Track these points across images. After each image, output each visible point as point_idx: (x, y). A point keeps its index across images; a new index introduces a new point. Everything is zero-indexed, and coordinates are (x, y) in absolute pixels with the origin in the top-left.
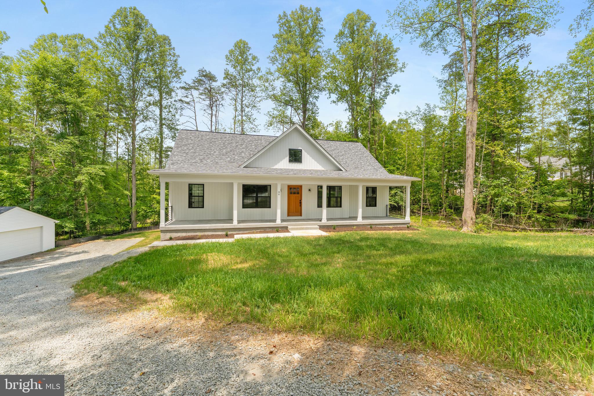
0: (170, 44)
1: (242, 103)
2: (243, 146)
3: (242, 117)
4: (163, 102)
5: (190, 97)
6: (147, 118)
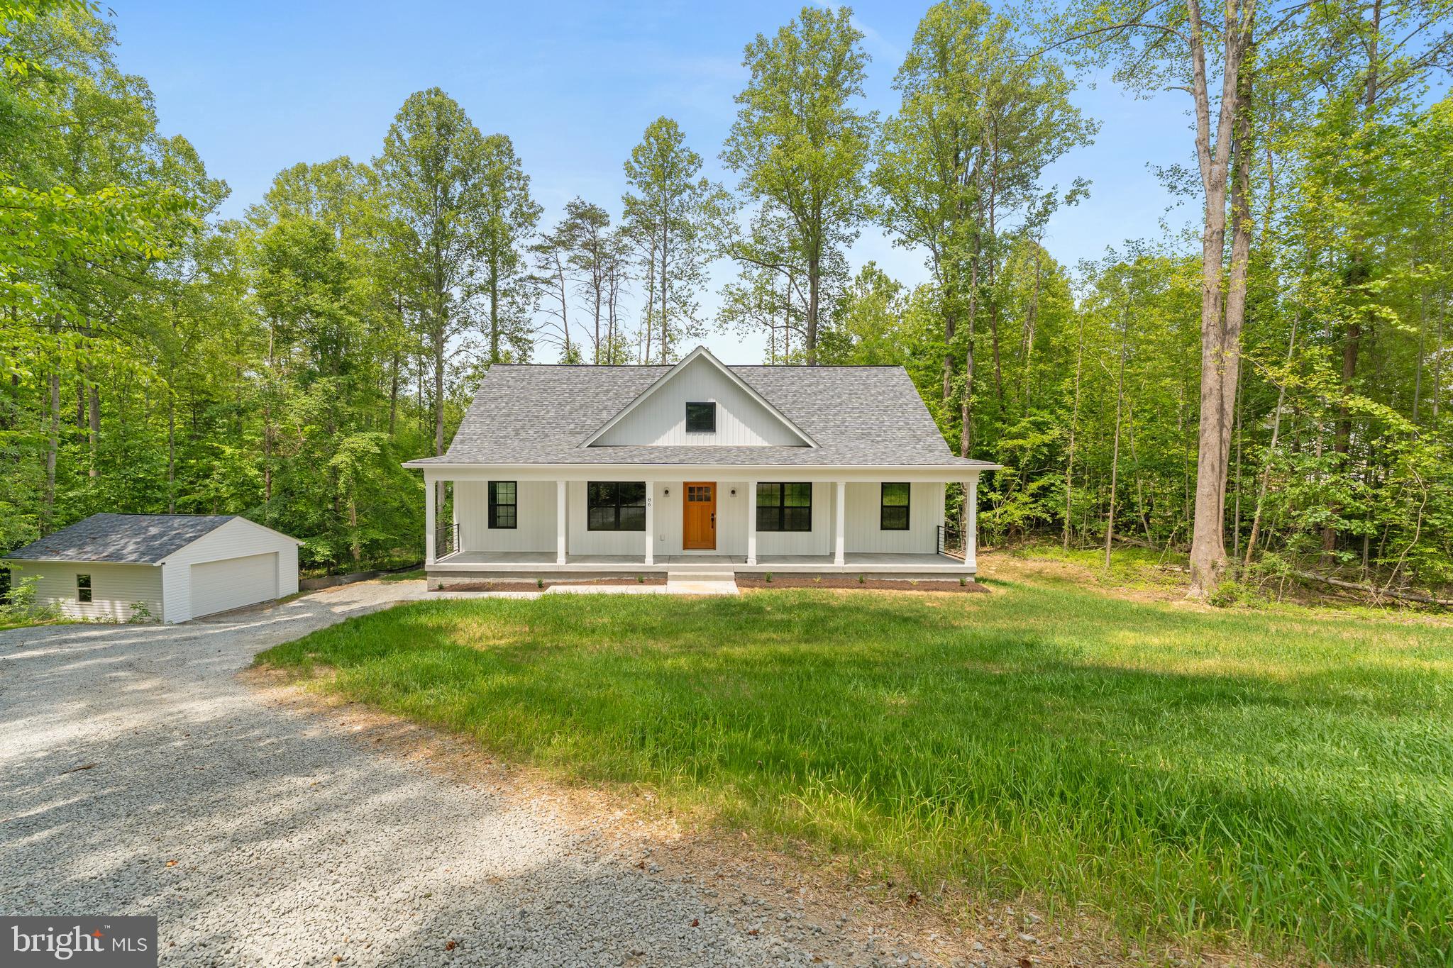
0: (510, 153)
1: (664, 270)
2: (611, 394)
3: (664, 303)
4: (499, 283)
5: (554, 266)
6: (466, 323)
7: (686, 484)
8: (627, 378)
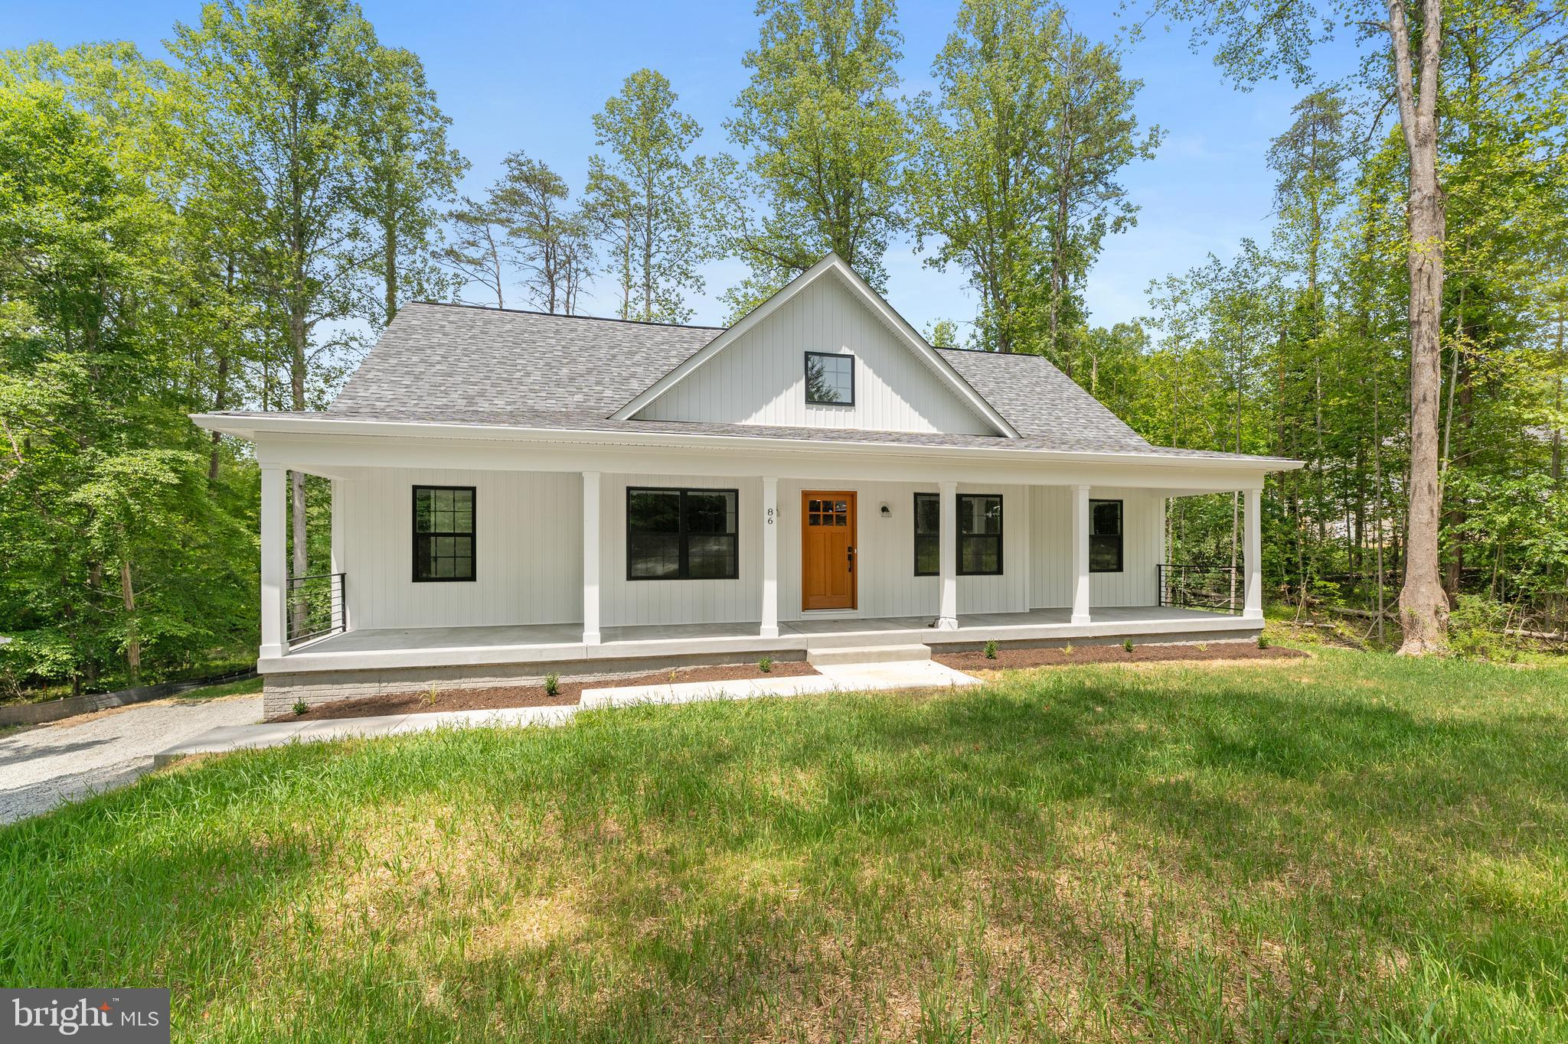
0: (419, 79)
1: (647, 262)
2: (638, 357)
3: (648, 304)
5: (485, 244)
6: (344, 308)
7: (806, 494)
8: (658, 339)
